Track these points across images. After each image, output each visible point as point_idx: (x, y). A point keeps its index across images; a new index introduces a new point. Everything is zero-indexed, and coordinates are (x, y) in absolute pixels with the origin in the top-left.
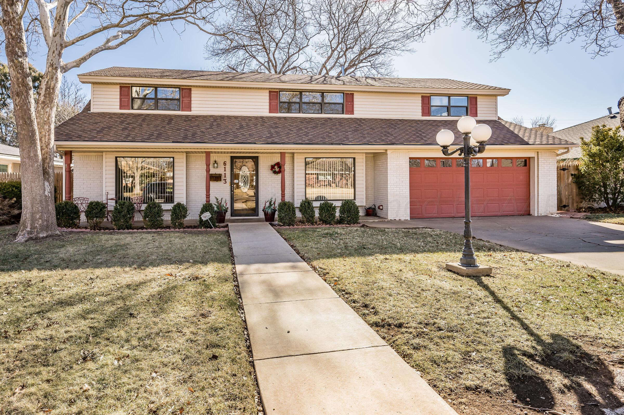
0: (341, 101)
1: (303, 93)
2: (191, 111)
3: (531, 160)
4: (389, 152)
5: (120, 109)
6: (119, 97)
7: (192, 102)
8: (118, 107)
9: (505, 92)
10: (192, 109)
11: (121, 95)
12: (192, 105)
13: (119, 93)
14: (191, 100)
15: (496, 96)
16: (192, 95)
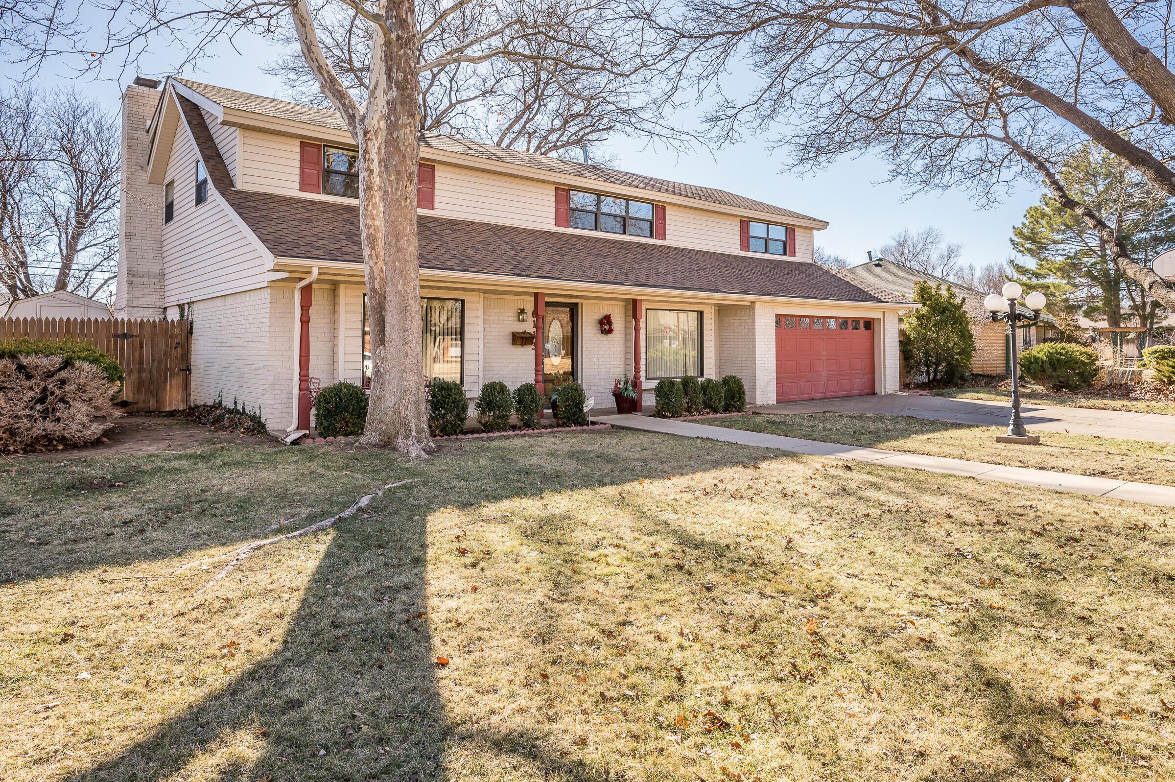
0: (649, 216)
1: (602, 198)
2: (433, 209)
3: (876, 322)
4: (757, 305)
5: (301, 190)
6: (298, 164)
7: (436, 192)
8: (297, 186)
9: (824, 225)
10: (436, 205)
11: (302, 161)
12: (436, 199)
13: (298, 157)
14: (433, 189)
15: (812, 229)
16: (437, 179)
